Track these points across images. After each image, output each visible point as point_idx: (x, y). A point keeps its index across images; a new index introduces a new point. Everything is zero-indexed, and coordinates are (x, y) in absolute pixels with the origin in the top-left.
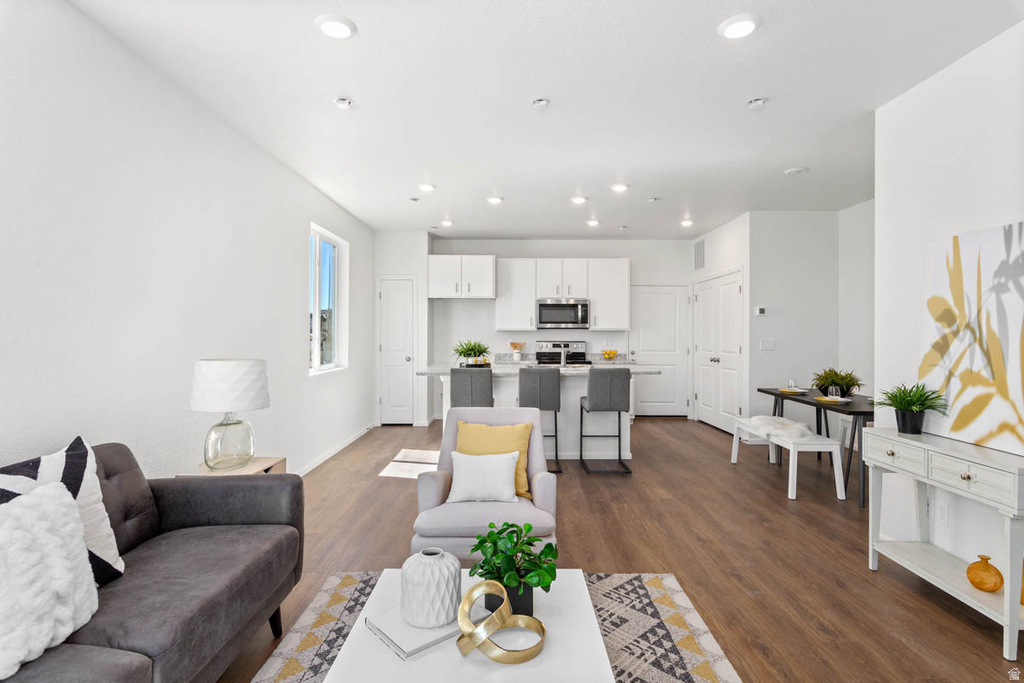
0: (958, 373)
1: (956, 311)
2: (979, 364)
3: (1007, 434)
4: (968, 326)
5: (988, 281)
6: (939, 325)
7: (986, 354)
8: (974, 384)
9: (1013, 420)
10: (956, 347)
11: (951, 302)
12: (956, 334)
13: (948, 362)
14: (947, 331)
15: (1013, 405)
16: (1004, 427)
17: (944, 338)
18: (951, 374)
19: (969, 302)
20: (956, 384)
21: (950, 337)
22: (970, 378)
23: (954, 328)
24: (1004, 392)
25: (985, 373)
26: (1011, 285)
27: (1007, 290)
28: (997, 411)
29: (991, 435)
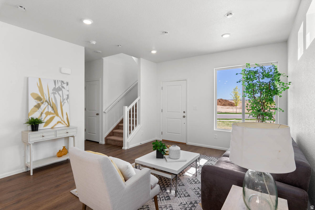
0: (44, 112)
1: (42, 97)
2: (50, 110)
3: (59, 123)
4: (46, 101)
5: (51, 91)
6: (36, 101)
7: (52, 107)
8: (50, 115)
9: (60, 120)
10: (43, 106)
11: (40, 95)
12: (42, 103)
13: (40, 110)
14: (39, 102)
15: (60, 117)
16: (58, 122)
17: (39, 104)
18: (42, 113)
19: (46, 95)
20: (44, 115)
21: (40, 104)
22: (48, 113)
23: (42, 101)
24: (58, 115)
25: (52, 112)
26: (57, 93)
27: (56, 94)
28: (57, 119)
29: (55, 125)
